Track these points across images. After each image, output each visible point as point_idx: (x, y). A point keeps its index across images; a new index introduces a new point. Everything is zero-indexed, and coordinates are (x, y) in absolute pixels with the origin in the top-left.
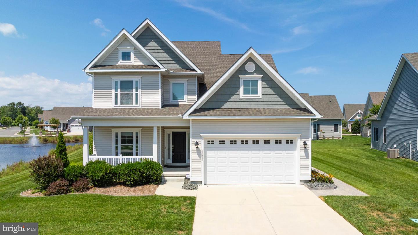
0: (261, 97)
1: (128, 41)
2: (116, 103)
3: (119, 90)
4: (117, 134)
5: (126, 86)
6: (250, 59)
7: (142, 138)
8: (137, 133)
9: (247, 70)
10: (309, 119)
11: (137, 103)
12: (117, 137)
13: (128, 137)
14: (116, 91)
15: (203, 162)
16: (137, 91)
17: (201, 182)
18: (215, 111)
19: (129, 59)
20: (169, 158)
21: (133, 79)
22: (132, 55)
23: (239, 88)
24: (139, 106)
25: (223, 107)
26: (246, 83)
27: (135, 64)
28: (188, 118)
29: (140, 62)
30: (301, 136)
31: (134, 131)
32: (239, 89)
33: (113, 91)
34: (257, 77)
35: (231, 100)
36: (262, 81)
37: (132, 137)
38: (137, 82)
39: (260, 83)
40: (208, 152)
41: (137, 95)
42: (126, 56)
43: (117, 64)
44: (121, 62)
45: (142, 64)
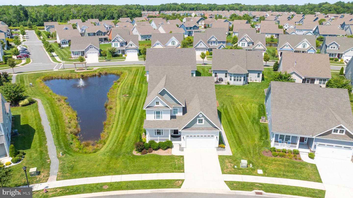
0: (204, 124)
2: (155, 118)
5: (158, 113)
6: (201, 113)
8: (162, 130)
9: (200, 116)
11: (162, 118)
15: (185, 142)
16: (162, 114)
17: (184, 148)
18: (189, 128)
19: (159, 104)
20: (172, 132)
21: (160, 111)
23: (197, 122)
24: (163, 119)
25: (192, 127)
26: (199, 120)
27: (161, 106)
28: (181, 131)
30: (216, 135)
33: (154, 114)
34: (203, 118)
35: (194, 125)
38: (162, 112)
39: (203, 120)
40: (187, 139)
41: (162, 116)
42: (157, 103)
44: (156, 105)
45: (163, 106)
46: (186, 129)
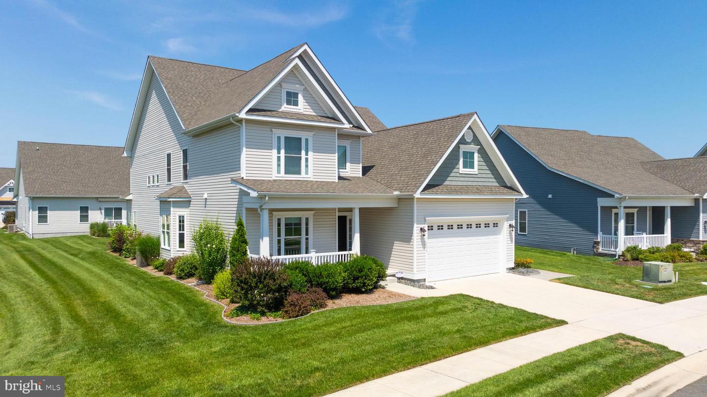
0: (477, 173)
1: (295, 76)
2: (279, 172)
3: (283, 151)
4: (279, 220)
5: (293, 146)
7: (315, 226)
8: (307, 219)
9: (466, 139)
10: (513, 199)
11: (307, 173)
12: (279, 225)
13: (295, 224)
14: (279, 152)
16: (307, 154)
17: (424, 280)
18: (440, 188)
19: (296, 104)
21: (303, 135)
22: (300, 98)
23: (459, 160)
24: (310, 177)
25: (446, 183)
26: (465, 154)
27: (305, 113)
29: (311, 110)
30: (508, 218)
31: (303, 215)
32: (459, 162)
33: (275, 151)
34: (474, 148)
35: (452, 175)
36: (478, 153)
37: (300, 224)
38: (307, 140)
39: (476, 155)
41: (307, 159)
42: (292, 98)
43: (280, 110)
44: (285, 108)
45: (314, 114)
46: (434, 190)
